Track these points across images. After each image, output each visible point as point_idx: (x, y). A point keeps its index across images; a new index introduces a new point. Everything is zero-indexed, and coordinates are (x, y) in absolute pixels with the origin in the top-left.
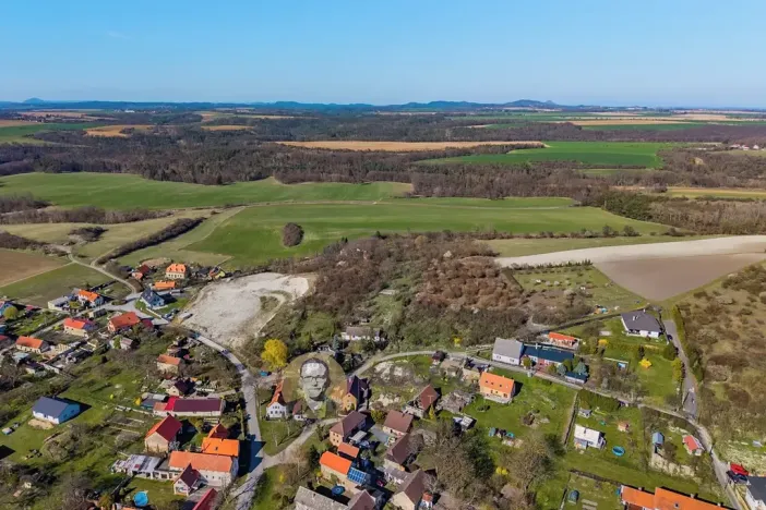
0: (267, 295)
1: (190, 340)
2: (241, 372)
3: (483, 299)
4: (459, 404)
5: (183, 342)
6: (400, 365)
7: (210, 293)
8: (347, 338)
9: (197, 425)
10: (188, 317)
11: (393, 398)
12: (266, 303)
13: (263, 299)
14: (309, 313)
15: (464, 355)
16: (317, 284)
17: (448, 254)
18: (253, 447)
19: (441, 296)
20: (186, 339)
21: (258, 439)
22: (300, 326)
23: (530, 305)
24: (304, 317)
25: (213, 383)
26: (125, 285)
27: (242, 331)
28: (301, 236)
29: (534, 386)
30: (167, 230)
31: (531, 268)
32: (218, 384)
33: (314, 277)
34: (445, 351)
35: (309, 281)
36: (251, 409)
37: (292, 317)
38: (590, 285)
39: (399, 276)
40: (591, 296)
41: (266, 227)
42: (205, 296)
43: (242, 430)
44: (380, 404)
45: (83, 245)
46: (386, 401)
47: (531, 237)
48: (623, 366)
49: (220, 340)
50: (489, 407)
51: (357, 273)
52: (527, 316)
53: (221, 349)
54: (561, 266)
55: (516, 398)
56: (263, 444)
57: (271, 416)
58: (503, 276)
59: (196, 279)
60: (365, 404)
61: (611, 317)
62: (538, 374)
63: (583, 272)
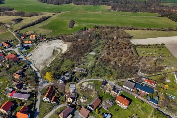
0: (55, 49)
1: (27, 66)
2: (40, 80)
3: (124, 59)
4: (108, 106)
5: (25, 66)
6: (91, 84)
7: (39, 47)
8: (75, 71)
9: (19, 103)
10: (30, 56)
11: (85, 99)
12: (55, 52)
13: (54, 50)
14: (65, 59)
15: (113, 83)
16: (70, 48)
17: (115, 38)
18: (35, 114)
19: (109, 56)
20: (26, 65)
21: (38, 111)
22: (61, 64)
23: (140, 63)
24: (63, 61)
25: (29, 85)
26: (18, 41)
27: (44, 63)
28: (74, 25)
29: (137, 102)
30: (38, 20)
31: (143, 45)
32: (31, 85)
33: (70, 44)
34: (107, 80)
35: (68, 46)
36: (39, 97)
37: (59, 60)
38: (163, 55)
39: (97, 46)
40: (163, 61)
41: (65, 20)
42: (38, 48)
43: (34, 106)
44: (80, 101)
45: (14, 25)
46: (82, 101)
47: (144, 30)
48: (173, 98)
49: (37, 66)
50: (118, 109)
51: (83, 45)
52: (139, 68)
53: (36, 70)
54: (153, 45)
55: (129, 107)
56: (39, 113)
57: (45, 100)
58: (132, 48)
59: (38, 40)
60: (76, 100)
61: (170, 72)
62: (139, 97)
63: (161, 48)
